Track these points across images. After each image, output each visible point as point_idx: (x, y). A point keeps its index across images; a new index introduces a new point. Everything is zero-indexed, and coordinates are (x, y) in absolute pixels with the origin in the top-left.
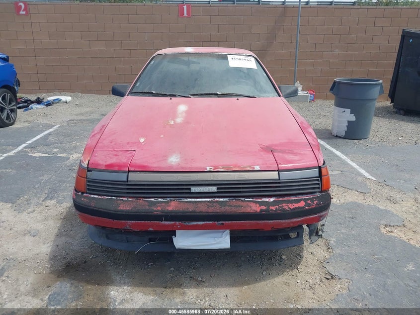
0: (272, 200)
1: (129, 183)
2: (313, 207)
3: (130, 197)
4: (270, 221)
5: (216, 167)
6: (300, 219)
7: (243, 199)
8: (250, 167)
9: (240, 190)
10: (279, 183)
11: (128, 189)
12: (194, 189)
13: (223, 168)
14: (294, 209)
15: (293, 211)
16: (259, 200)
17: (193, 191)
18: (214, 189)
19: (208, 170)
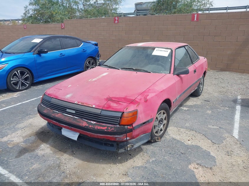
0: (95, 123)
1: (51, 102)
2: (109, 131)
3: (50, 108)
4: (88, 132)
5: (79, 102)
6: (102, 135)
7: (84, 119)
8: (91, 105)
9: (83, 115)
10: (100, 115)
11: (51, 105)
12: (68, 110)
13: (81, 103)
14: (99, 129)
15: (98, 130)
16: (89, 122)
17: (67, 111)
18: (74, 112)
19: (76, 103)
